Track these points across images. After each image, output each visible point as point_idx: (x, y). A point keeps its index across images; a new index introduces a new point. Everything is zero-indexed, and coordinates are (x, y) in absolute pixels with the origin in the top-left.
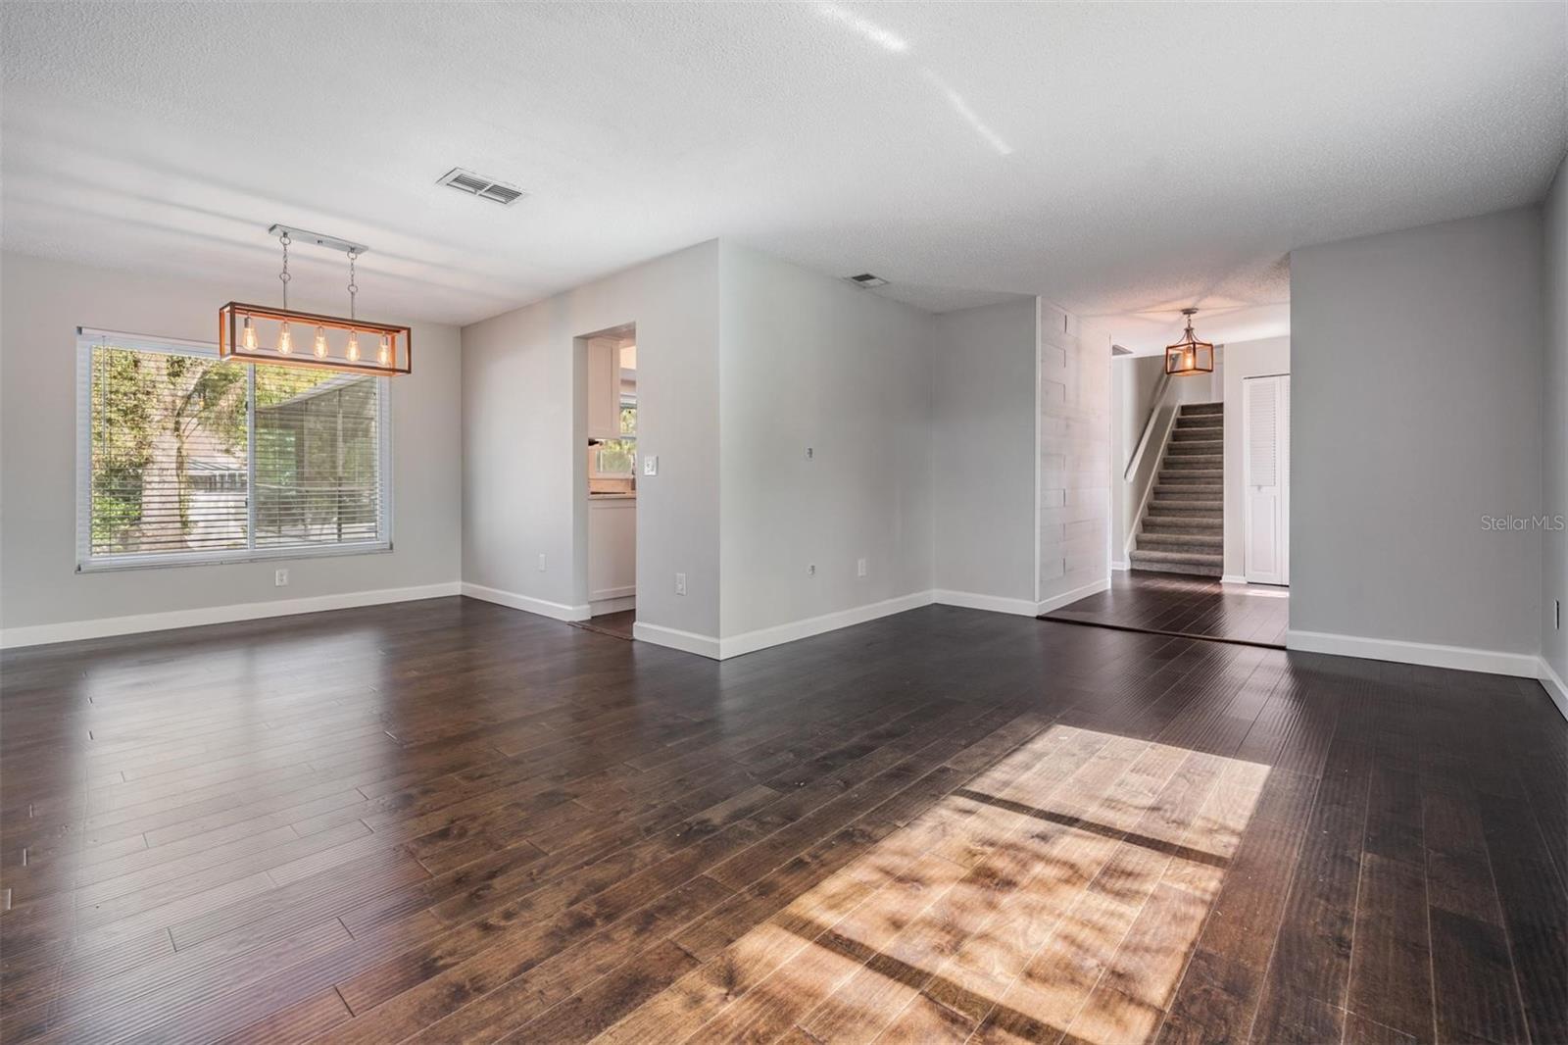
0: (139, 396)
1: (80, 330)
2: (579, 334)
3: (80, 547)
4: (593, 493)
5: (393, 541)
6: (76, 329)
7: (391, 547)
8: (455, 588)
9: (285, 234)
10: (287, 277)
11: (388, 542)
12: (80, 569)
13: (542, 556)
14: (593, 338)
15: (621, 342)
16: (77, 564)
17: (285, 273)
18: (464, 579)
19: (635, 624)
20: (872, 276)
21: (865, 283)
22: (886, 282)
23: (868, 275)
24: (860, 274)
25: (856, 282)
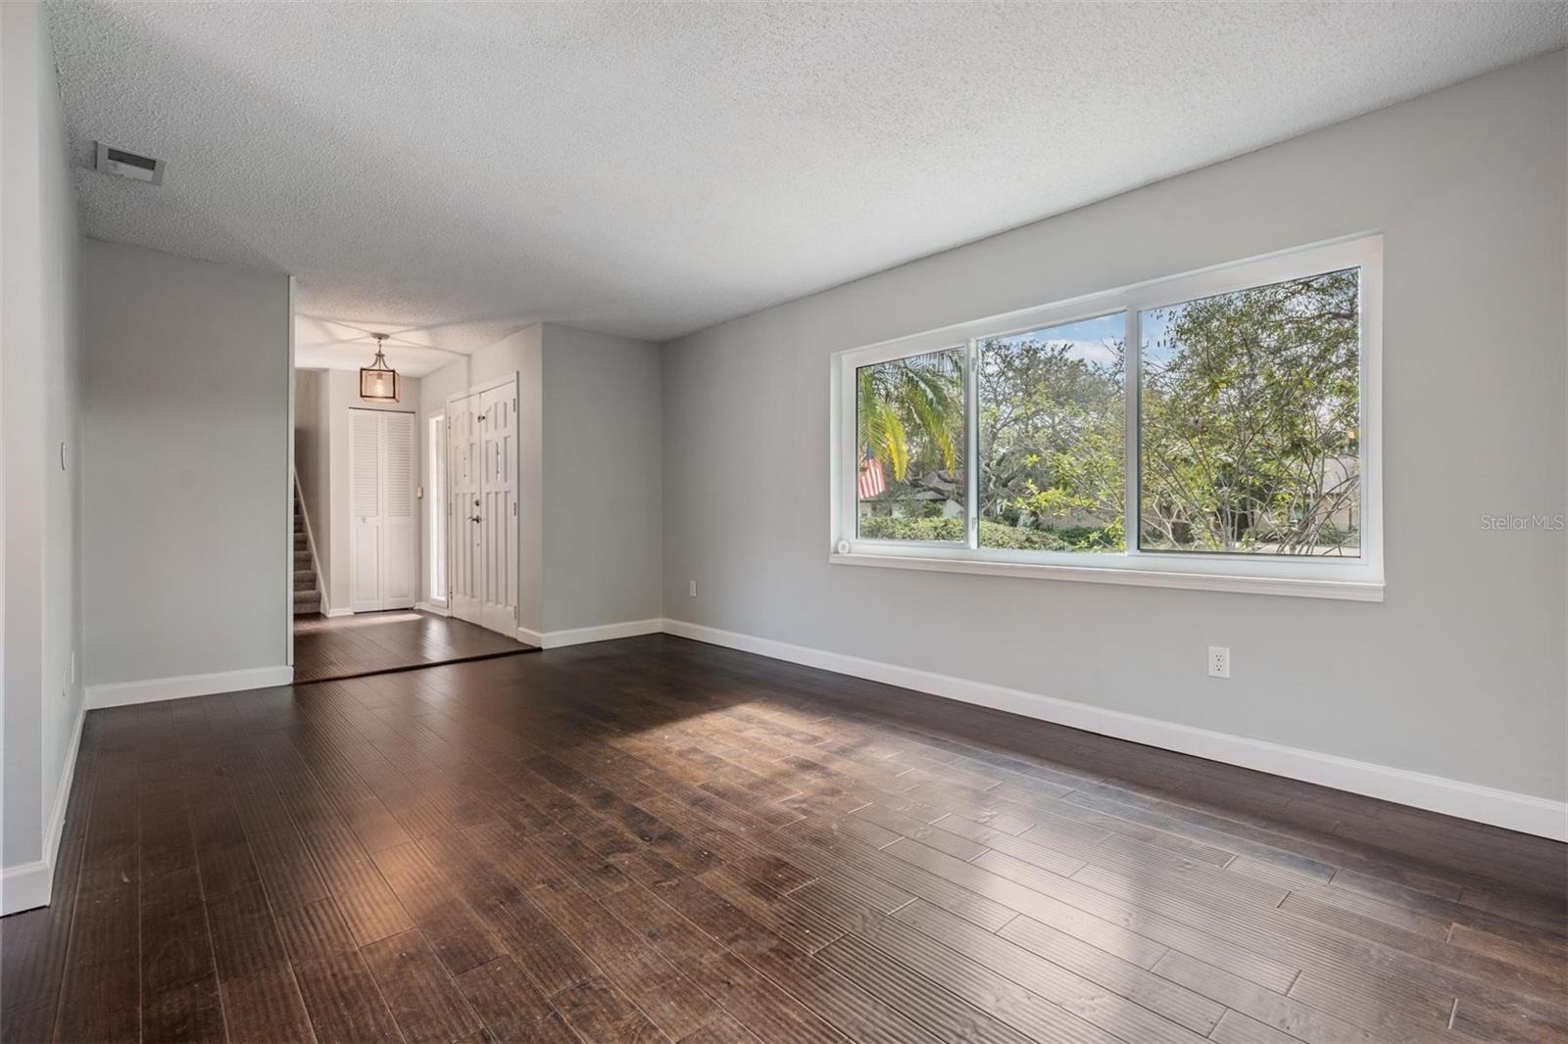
20: (156, 168)
21: (115, 165)
22: (157, 181)
23: (154, 162)
24: (143, 154)
25: (103, 155)
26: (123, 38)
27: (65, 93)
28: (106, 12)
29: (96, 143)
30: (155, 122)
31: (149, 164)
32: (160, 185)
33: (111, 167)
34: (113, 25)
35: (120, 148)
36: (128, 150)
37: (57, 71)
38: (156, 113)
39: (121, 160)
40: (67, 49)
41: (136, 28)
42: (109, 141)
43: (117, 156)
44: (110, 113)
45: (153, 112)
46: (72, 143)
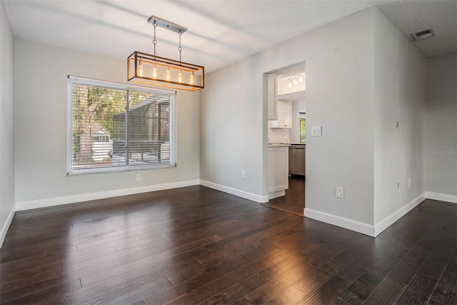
0: (80, 111)
1: (68, 76)
2: (264, 72)
3: (68, 165)
4: (269, 144)
5: (176, 163)
6: (67, 76)
7: (176, 165)
8: (197, 182)
9: (155, 22)
10: (156, 43)
11: (174, 163)
12: (68, 175)
13: (244, 172)
14: (270, 73)
15: (278, 77)
16: (67, 172)
17: (155, 40)
18: (201, 178)
19: (305, 209)
20: (430, 31)
21: (419, 37)
22: (433, 35)
23: (429, 30)
24: (424, 30)
25: (415, 36)
26: (399, 6)
27: (397, 27)
28: (392, 4)
29: (411, 34)
30: (421, 21)
31: (428, 32)
32: (435, 35)
33: (419, 38)
34: (395, 5)
35: (418, 32)
36: (420, 31)
37: (392, 23)
38: (420, 18)
39: (420, 35)
40: (391, 18)
41: (400, 2)
42: (415, 31)
43: (419, 34)
44: (409, 25)
45: (419, 18)
46: (406, 37)
